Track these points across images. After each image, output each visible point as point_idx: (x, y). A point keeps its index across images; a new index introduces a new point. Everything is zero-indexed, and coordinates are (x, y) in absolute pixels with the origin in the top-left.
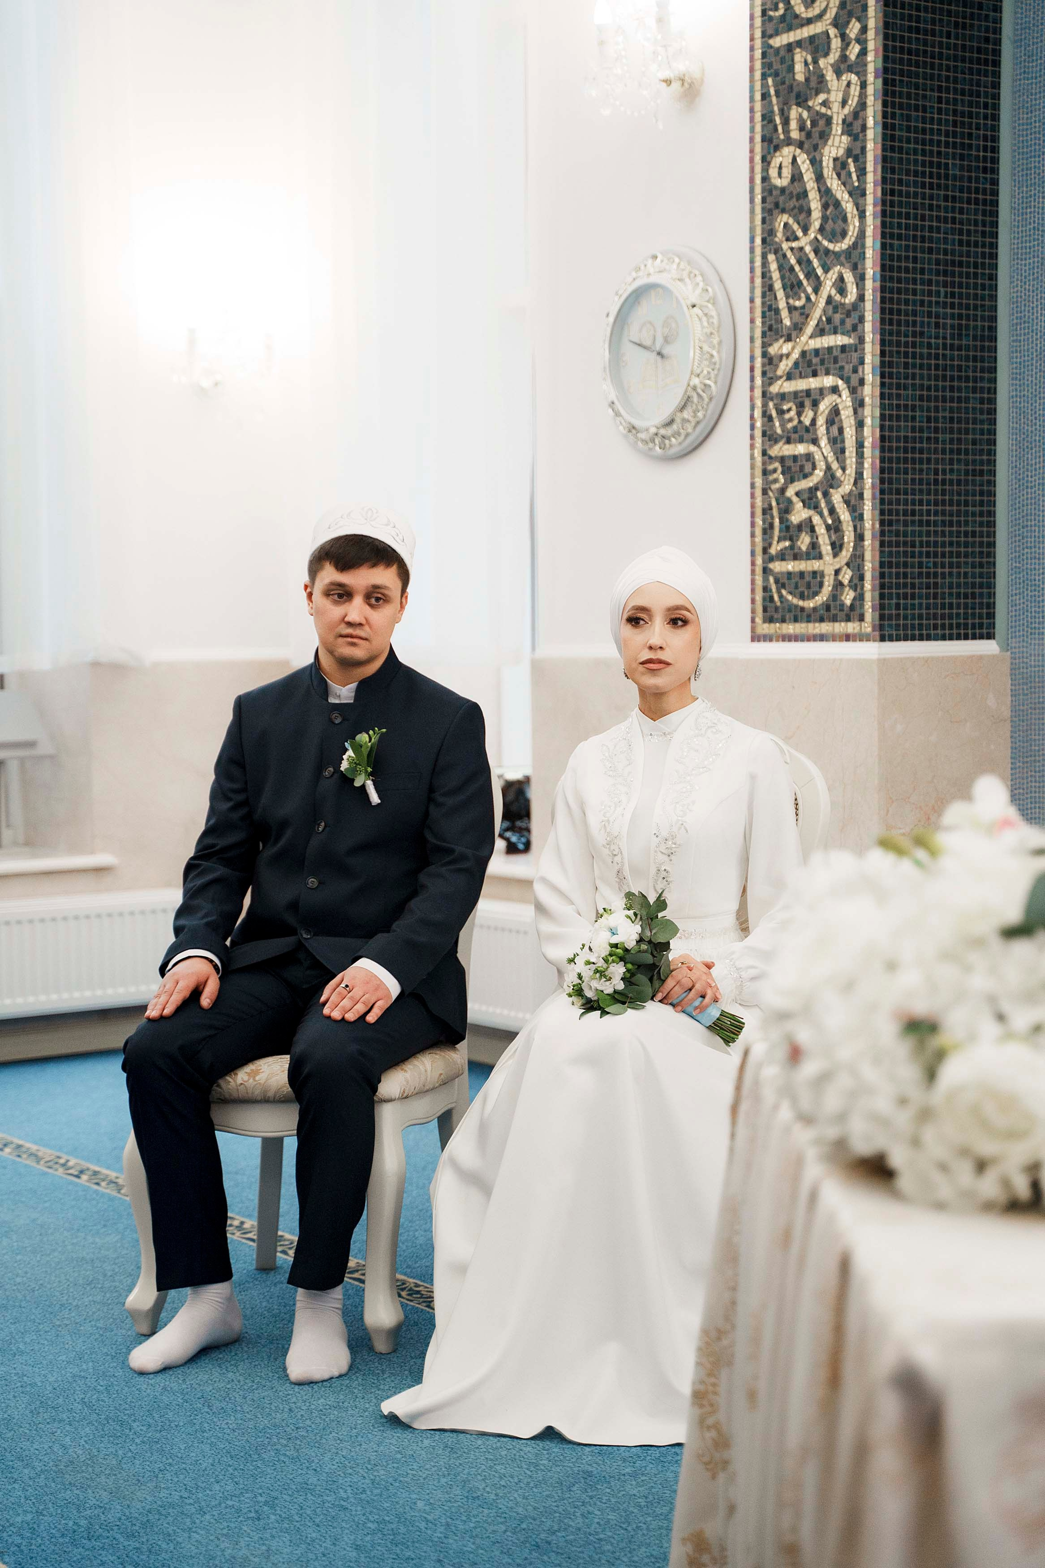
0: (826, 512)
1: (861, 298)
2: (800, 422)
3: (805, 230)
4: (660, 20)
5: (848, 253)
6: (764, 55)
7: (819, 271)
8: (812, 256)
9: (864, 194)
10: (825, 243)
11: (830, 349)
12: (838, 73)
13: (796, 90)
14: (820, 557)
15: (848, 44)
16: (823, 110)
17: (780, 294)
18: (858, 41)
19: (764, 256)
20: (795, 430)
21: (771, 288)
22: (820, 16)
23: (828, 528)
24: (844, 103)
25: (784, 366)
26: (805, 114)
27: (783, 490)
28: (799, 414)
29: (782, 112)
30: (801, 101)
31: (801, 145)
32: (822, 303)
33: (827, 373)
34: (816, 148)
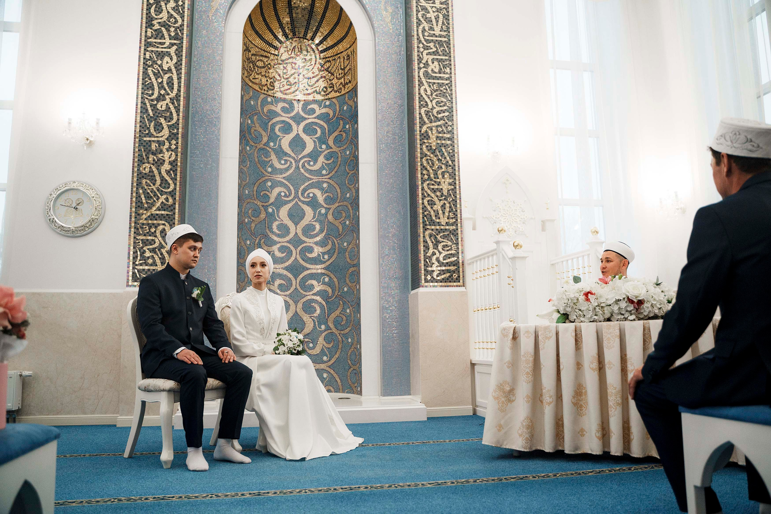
0: (159, 254)
1: (175, 204)
2: (150, 231)
3: (154, 185)
4: (97, 123)
5: (170, 192)
6: (139, 141)
7: (159, 195)
8: (156, 191)
9: (176, 180)
10: (161, 189)
11: (162, 215)
12: (168, 151)
13: (151, 151)
14: (156, 265)
15: (171, 145)
16: (162, 158)
17: (143, 199)
18: (175, 145)
19: (137, 188)
20: (148, 233)
21: (140, 196)
22: (162, 137)
23: (160, 258)
24: (170, 158)
25: (144, 216)
26: (155, 157)
27: (142, 248)
28: (149, 229)
29: (146, 155)
30: (154, 154)
31: (153, 164)
32: (159, 203)
33: (161, 220)
34: (159, 166)
